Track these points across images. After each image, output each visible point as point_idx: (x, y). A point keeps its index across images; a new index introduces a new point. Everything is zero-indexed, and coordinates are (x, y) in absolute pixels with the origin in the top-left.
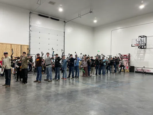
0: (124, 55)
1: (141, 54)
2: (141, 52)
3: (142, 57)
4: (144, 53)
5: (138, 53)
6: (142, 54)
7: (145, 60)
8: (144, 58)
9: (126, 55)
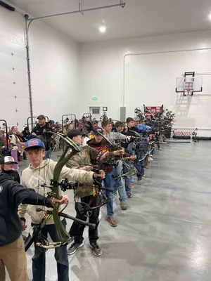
0: (152, 108)
1: (182, 106)
2: (183, 102)
3: (185, 111)
4: (189, 104)
5: (177, 104)
6: (185, 106)
7: (189, 116)
8: (187, 112)
9: (155, 108)
